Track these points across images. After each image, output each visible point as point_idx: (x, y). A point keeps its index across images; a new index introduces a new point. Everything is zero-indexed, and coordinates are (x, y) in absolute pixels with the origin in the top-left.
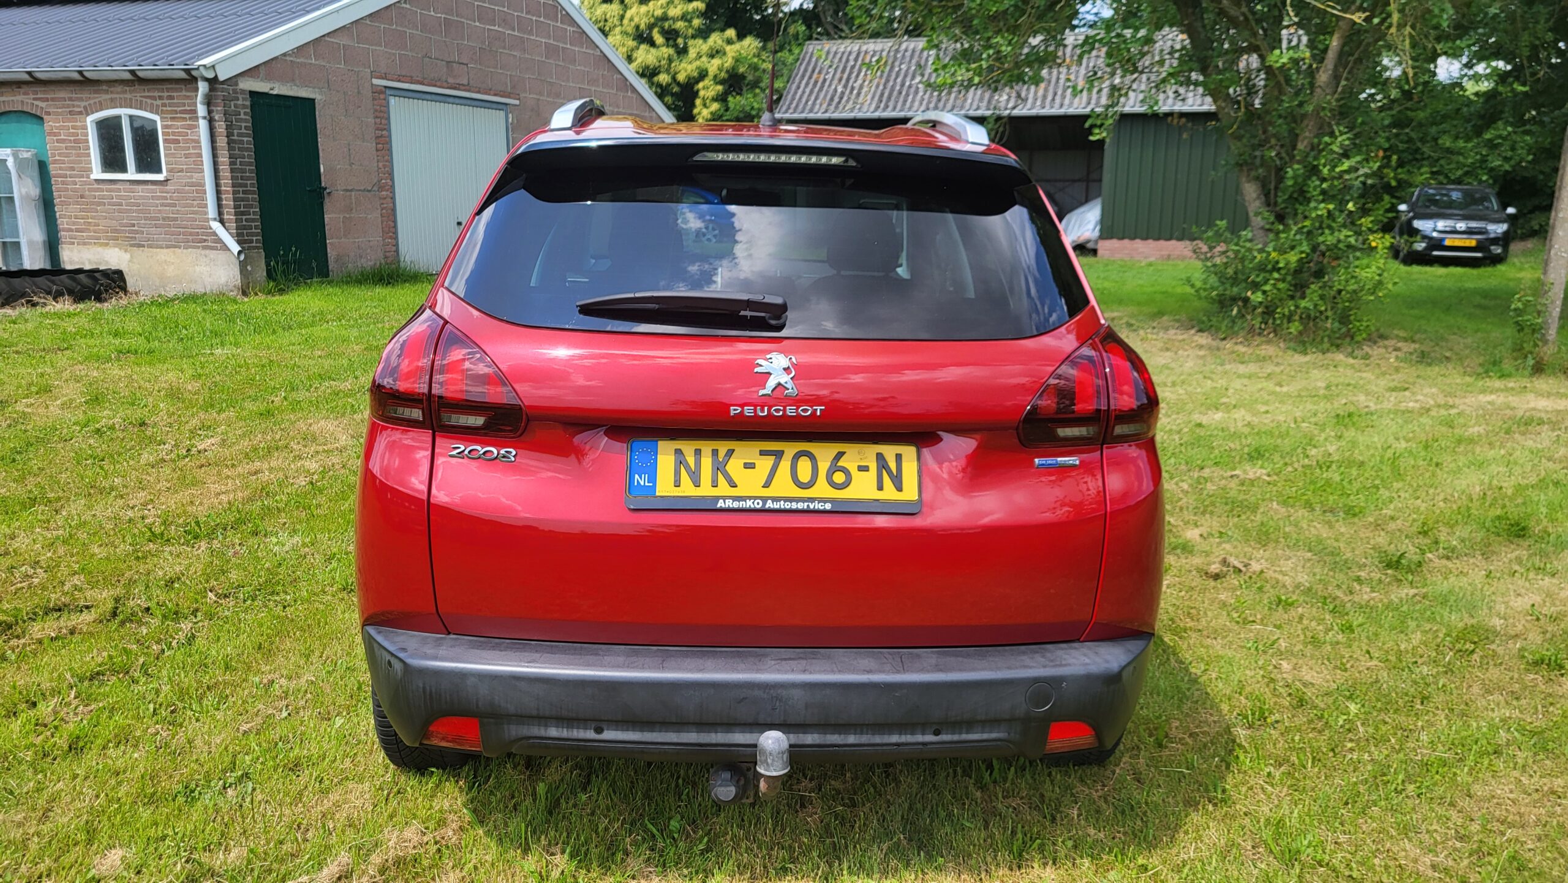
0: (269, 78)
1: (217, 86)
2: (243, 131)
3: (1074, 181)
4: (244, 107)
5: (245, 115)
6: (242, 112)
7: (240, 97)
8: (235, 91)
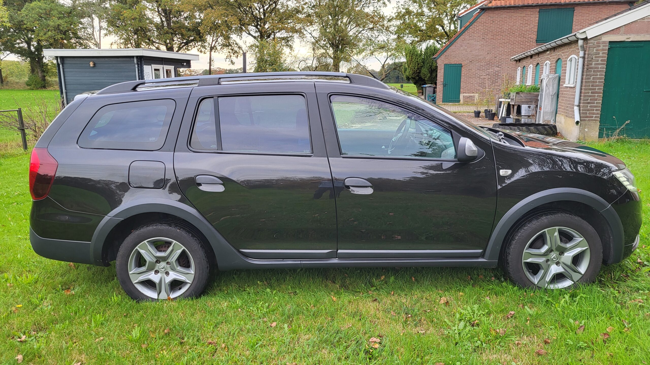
0: (626, 33)
1: (589, 41)
2: (600, 62)
4: (603, 50)
5: (603, 55)
6: (601, 52)
7: (601, 45)
8: (598, 43)
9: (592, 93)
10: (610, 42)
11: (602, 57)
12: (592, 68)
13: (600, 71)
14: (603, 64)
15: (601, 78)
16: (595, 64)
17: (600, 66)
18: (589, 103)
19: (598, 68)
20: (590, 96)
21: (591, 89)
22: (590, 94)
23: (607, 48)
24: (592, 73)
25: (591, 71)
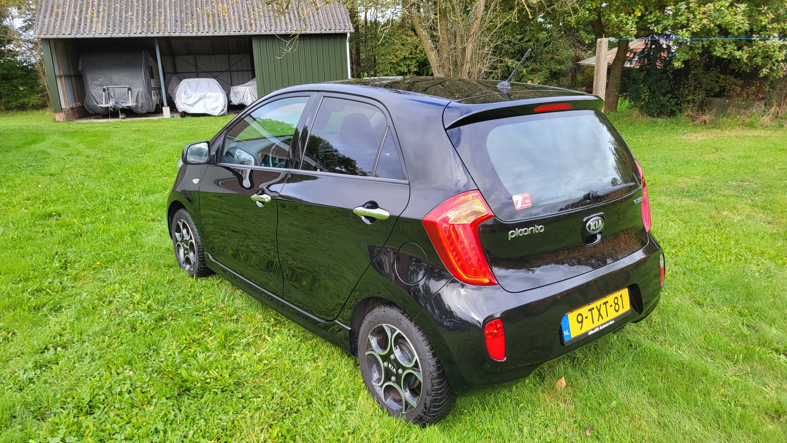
3: (223, 72)
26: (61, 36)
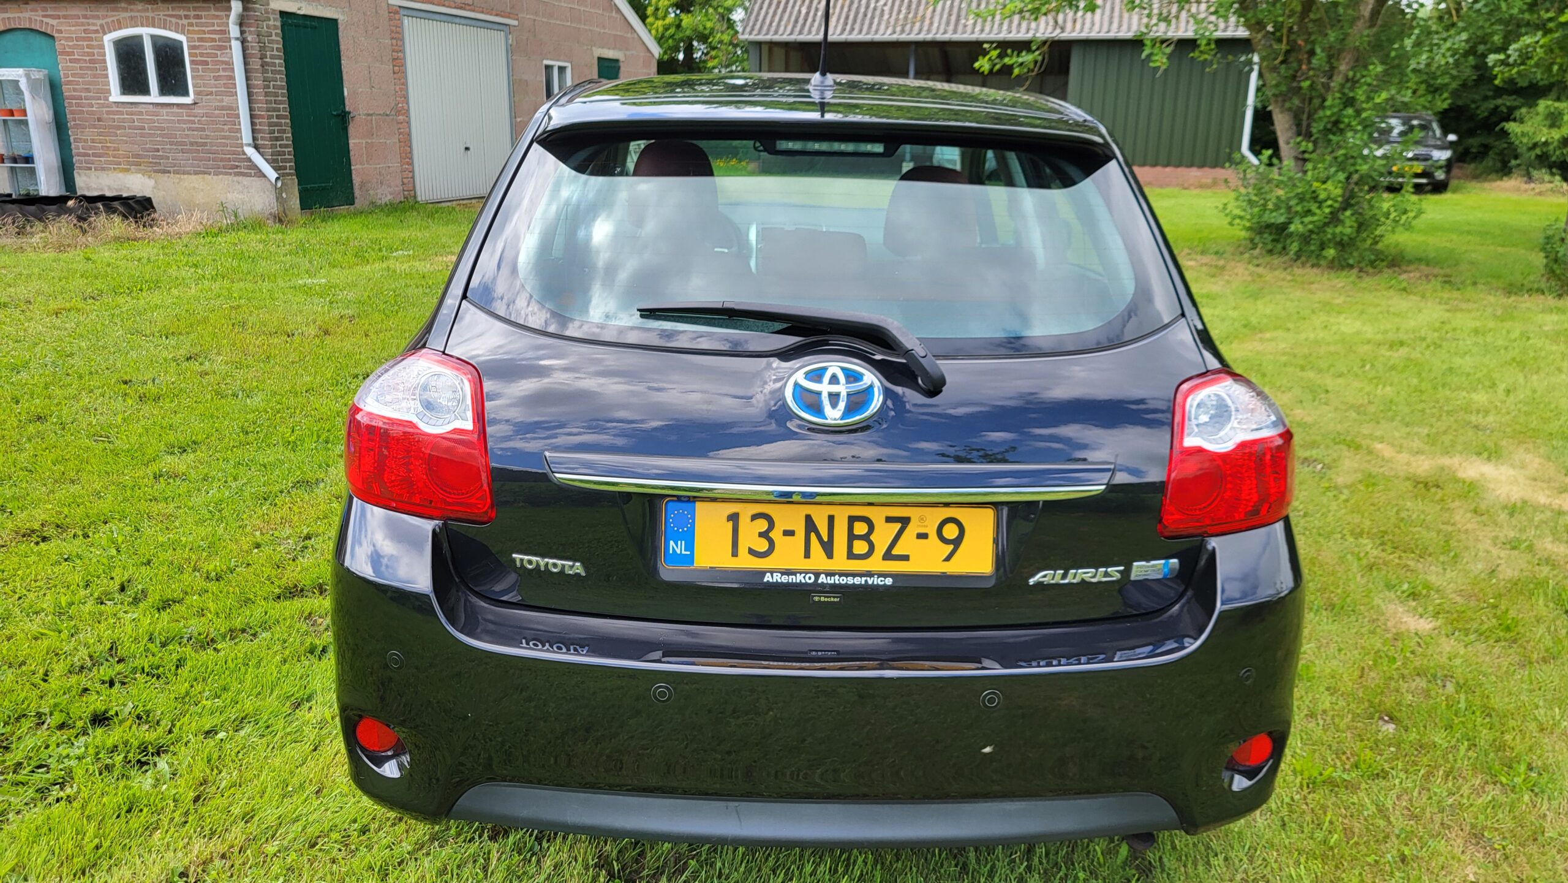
1: (250, 5)
2: (276, 52)
4: (275, 27)
5: (277, 38)
6: (273, 32)
7: (272, 17)
8: (266, 11)
9: (278, 117)
10: (283, 14)
11: (277, 42)
12: (267, 64)
13: (279, 72)
14: (279, 58)
15: (281, 88)
16: (272, 57)
17: (277, 61)
18: (277, 139)
19: (274, 64)
20: (276, 125)
21: (275, 110)
22: (275, 120)
23: (279, 24)
24: (270, 75)
25: (267, 71)
26: (777, 38)
